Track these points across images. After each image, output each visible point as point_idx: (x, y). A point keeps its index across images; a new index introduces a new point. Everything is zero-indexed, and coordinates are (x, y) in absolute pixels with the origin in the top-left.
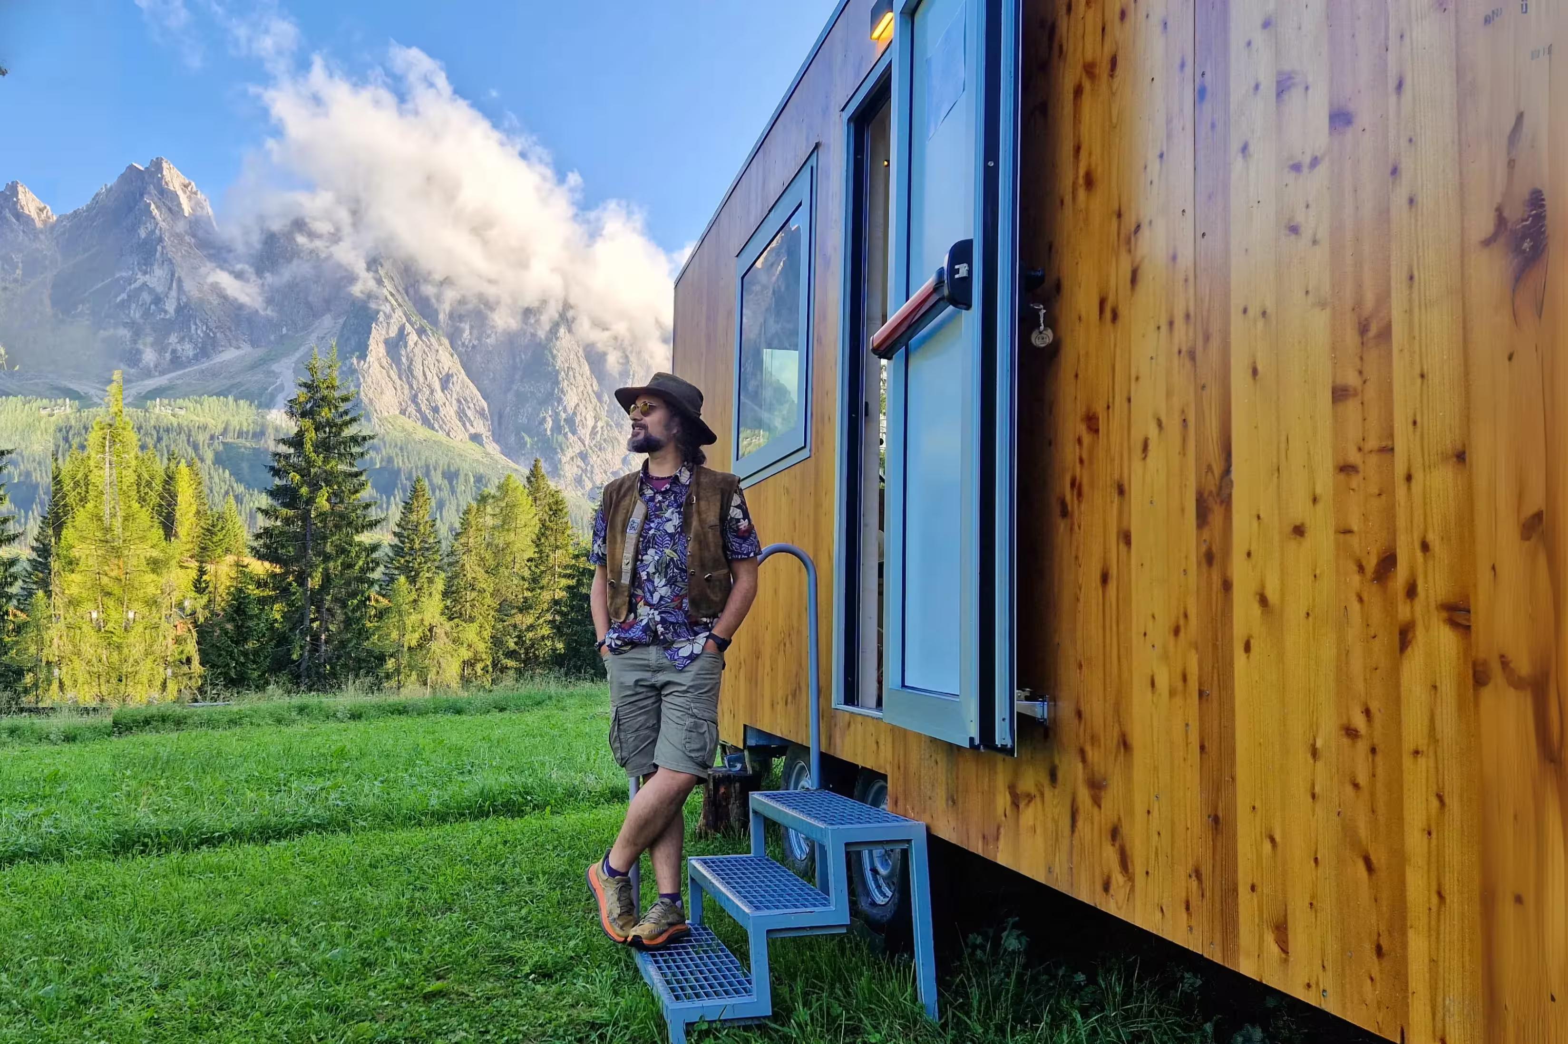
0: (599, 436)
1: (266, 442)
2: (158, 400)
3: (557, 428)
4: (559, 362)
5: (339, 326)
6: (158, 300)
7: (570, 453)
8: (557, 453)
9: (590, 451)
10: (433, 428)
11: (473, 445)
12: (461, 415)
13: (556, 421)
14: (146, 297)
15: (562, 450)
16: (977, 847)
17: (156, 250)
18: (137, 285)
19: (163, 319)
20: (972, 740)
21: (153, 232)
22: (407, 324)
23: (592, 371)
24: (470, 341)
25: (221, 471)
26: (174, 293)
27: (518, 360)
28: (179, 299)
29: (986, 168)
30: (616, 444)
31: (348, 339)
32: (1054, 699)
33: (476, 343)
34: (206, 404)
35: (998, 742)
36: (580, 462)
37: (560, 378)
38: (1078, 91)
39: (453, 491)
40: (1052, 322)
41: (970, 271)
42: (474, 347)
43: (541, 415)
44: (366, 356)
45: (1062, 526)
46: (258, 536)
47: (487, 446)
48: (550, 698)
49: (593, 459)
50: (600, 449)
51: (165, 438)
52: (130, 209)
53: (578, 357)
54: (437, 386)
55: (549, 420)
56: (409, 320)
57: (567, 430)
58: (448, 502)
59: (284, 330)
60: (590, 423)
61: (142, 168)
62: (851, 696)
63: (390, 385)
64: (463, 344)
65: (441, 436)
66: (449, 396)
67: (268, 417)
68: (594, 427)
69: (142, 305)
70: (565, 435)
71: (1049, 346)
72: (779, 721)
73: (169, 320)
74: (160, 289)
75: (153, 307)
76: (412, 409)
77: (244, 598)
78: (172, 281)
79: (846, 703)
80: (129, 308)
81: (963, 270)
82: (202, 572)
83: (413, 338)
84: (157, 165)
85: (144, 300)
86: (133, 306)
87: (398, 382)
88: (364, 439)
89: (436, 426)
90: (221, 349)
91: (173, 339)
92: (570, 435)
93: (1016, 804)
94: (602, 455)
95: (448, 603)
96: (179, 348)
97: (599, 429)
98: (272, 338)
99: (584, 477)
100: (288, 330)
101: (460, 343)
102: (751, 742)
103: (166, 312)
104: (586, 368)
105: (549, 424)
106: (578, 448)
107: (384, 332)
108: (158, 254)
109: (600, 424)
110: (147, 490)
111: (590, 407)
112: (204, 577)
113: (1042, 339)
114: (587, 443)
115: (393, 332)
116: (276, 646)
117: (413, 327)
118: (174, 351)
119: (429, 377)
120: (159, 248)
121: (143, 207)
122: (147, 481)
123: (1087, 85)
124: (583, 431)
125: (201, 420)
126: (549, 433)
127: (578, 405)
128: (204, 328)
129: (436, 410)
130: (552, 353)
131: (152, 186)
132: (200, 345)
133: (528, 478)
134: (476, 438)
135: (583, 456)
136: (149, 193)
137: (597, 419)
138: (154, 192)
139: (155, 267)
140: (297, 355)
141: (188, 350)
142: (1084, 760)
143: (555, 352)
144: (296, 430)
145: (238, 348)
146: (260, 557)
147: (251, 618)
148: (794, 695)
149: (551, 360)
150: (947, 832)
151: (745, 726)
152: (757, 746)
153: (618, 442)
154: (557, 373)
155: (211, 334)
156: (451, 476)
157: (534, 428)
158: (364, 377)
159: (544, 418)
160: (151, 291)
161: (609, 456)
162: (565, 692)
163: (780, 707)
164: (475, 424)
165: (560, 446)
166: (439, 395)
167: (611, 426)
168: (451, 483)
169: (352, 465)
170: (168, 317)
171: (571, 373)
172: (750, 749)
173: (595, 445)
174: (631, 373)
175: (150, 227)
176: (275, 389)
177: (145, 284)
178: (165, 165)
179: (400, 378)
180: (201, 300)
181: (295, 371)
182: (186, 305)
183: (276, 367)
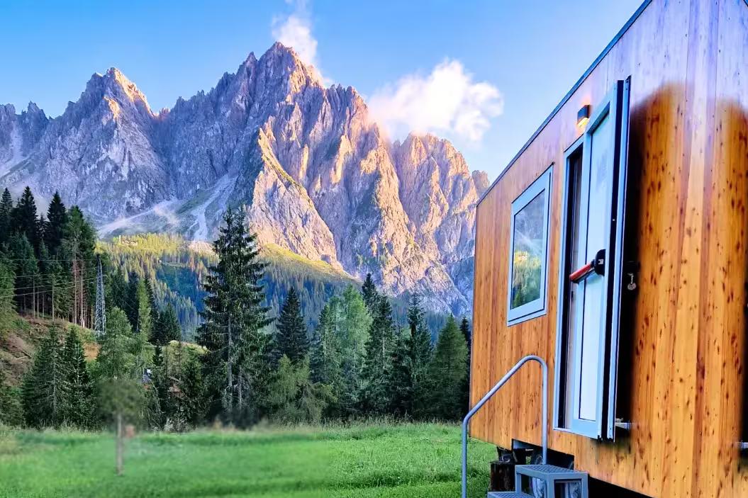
0: (409, 254)
1: (189, 263)
2: (120, 236)
3: (381, 250)
4: (382, 203)
5: (233, 183)
6: (116, 168)
7: (389, 268)
8: (380, 268)
9: (403, 266)
10: (297, 252)
11: (324, 263)
12: (316, 242)
13: (380, 245)
14: (109, 166)
15: (384, 266)
16: (605, 479)
17: (113, 133)
18: (104, 157)
19: (121, 181)
20: (599, 436)
21: (111, 120)
22: (278, 180)
23: (404, 208)
24: (321, 190)
25: (161, 283)
26: (126, 163)
27: (353, 203)
28: (130, 167)
29: (612, 222)
30: (421, 260)
31: (240, 191)
32: (631, 422)
33: (325, 191)
34: (150, 239)
35: (608, 437)
36: (395, 273)
37: (382, 215)
38: (649, 191)
39: (311, 296)
40: (636, 280)
41: (604, 262)
42: (323, 195)
43: (370, 241)
44: (252, 203)
45: (636, 357)
46: (199, 330)
47: (333, 264)
48: (386, 432)
49: (405, 271)
50: (410, 264)
51: (126, 262)
52: (96, 105)
53: (395, 199)
54: (299, 222)
55: (375, 244)
56: (279, 177)
57: (387, 251)
58: (307, 303)
59: (198, 187)
60: (404, 245)
61: (102, 75)
62: (562, 423)
63: (268, 222)
64: (316, 193)
65: (302, 257)
66: (307, 230)
67: (190, 247)
68: (406, 249)
69: (107, 172)
70: (386, 255)
71: (634, 290)
72: (529, 436)
73: (124, 181)
74: (117, 161)
75: (114, 173)
76: (283, 239)
77: (194, 369)
78: (125, 154)
79: (559, 427)
80: (99, 174)
81: (601, 263)
82: (158, 351)
83: (283, 189)
84: (112, 72)
85: (108, 168)
86: (101, 173)
87: (273, 220)
88: (262, 265)
89: (299, 251)
90: (158, 201)
91: (127, 195)
92: (389, 255)
93: (618, 461)
94: (411, 268)
95: (313, 372)
96: (132, 200)
97: (409, 250)
98: (190, 192)
99: (399, 285)
100: (200, 186)
101: (314, 192)
102: (516, 447)
103: (122, 176)
104: (400, 206)
105: (375, 248)
106: (394, 264)
107: (263, 186)
108: (115, 136)
109: (410, 247)
110: (119, 297)
111: (403, 234)
112: (160, 355)
113: (631, 287)
114: (401, 260)
115: (270, 186)
116: (214, 399)
117: (282, 181)
118: (128, 203)
119: (294, 217)
120: (116, 132)
121: (104, 104)
122: (119, 291)
123: (651, 190)
124: (399, 252)
125: (147, 249)
126: (375, 253)
127: (395, 233)
128: (147, 187)
129: (299, 239)
130: (376, 197)
131: (109, 89)
132: (144, 198)
133: (363, 287)
134: (325, 258)
135: (399, 270)
136: (108, 94)
137: (408, 243)
138: (110, 92)
139: (114, 145)
140: (208, 203)
141: (137, 202)
142: (639, 443)
143: (378, 196)
144: (219, 260)
145: (169, 200)
146: (201, 344)
147: (198, 381)
148: (536, 424)
149: (376, 201)
150: (595, 475)
151: (513, 440)
152: (518, 449)
153: (423, 259)
154: (380, 211)
155: (151, 191)
156: (309, 285)
157: (365, 250)
158: (251, 218)
159: (372, 243)
160: (112, 162)
161: (416, 269)
162: (394, 428)
163: (529, 430)
164: (325, 249)
165: (383, 263)
166: (301, 230)
167: (418, 248)
168: (309, 289)
169: (255, 283)
170: (123, 179)
171: (390, 211)
172: (515, 450)
173: (406, 262)
174: (432, 210)
175: (109, 117)
176: (194, 228)
177: (107, 157)
178: (116, 73)
179: (274, 218)
180: (144, 168)
181: (206, 214)
182: (134, 171)
183: (194, 212)
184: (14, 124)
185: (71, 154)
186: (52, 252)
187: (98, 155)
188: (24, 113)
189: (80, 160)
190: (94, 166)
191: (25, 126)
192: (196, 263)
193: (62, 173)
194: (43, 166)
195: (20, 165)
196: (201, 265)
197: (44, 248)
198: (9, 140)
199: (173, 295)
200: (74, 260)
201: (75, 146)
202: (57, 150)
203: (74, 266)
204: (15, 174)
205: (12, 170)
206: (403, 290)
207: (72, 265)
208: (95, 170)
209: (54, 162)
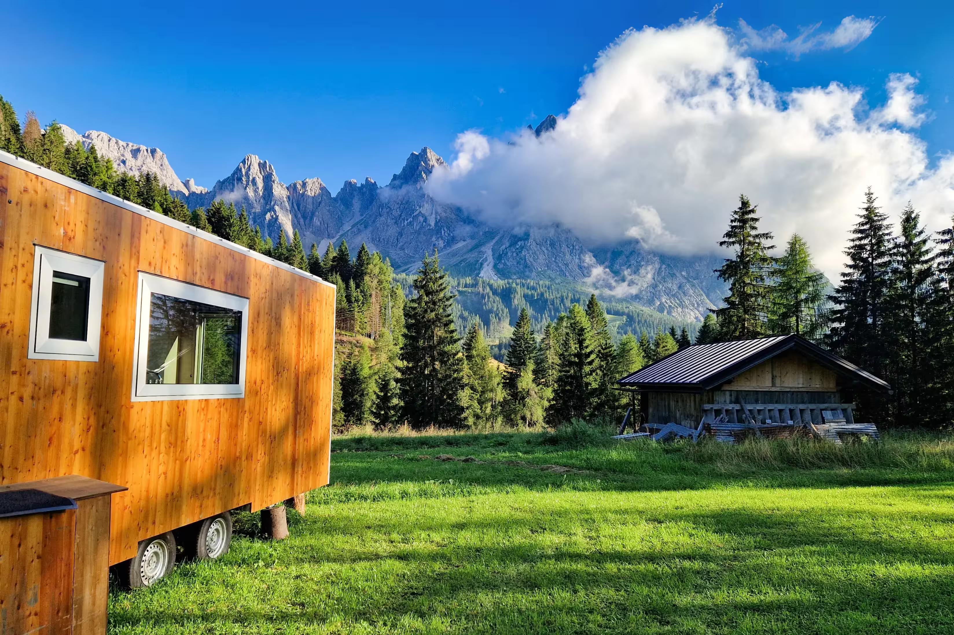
1: (478, 288)
6: (426, 220)
14: (421, 219)
18: (417, 212)
19: (429, 229)
25: (457, 305)
26: (434, 215)
28: (436, 218)
52: (413, 175)
61: (417, 153)
67: (479, 276)
69: (419, 223)
73: (432, 229)
74: (427, 214)
75: (424, 223)
78: (433, 209)
84: (424, 151)
86: (415, 224)
87: (546, 251)
90: (456, 242)
91: (434, 239)
95: (539, 376)
96: (437, 243)
98: (482, 234)
103: (430, 225)
108: (426, 197)
118: (434, 245)
120: (426, 194)
121: (418, 174)
128: (448, 232)
129: (567, 265)
131: (422, 162)
132: (446, 241)
133: (588, 305)
136: (421, 166)
138: (423, 165)
139: (425, 203)
140: (494, 241)
141: (441, 243)
145: (465, 240)
155: (452, 235)
158: (528, 250)
160: (423, 215)
175: (422, 183)
176: (483, 260)
177: (420, 212)
178: (428, 150)
179: (547, 249)
180: (446, 217)
181: (493, 250)
182: (439, 221)
183: (483, 249)
184: (355, 193)
185: (394, 212)
186: (358, 286)
187: (413, 211)
188: (362, 185)
189: (400, 216)
190: (410, 219)
191: (363, 194)
192: (484, 287)
193: (388, 226)
194: (374, 221)
195: (358, 223)
196: (488, 289)
197: (352, 284)
198: (352, 205)
199: (466, 314)
200: (374, 293)
201: (398, 206)
202: (385, 210)
203: (373, 296)
204: (355, 229)
205: (353, 226)
206: (659, 303)
207: (371, 296)
208: (410, 222)
209: (382, 219)
